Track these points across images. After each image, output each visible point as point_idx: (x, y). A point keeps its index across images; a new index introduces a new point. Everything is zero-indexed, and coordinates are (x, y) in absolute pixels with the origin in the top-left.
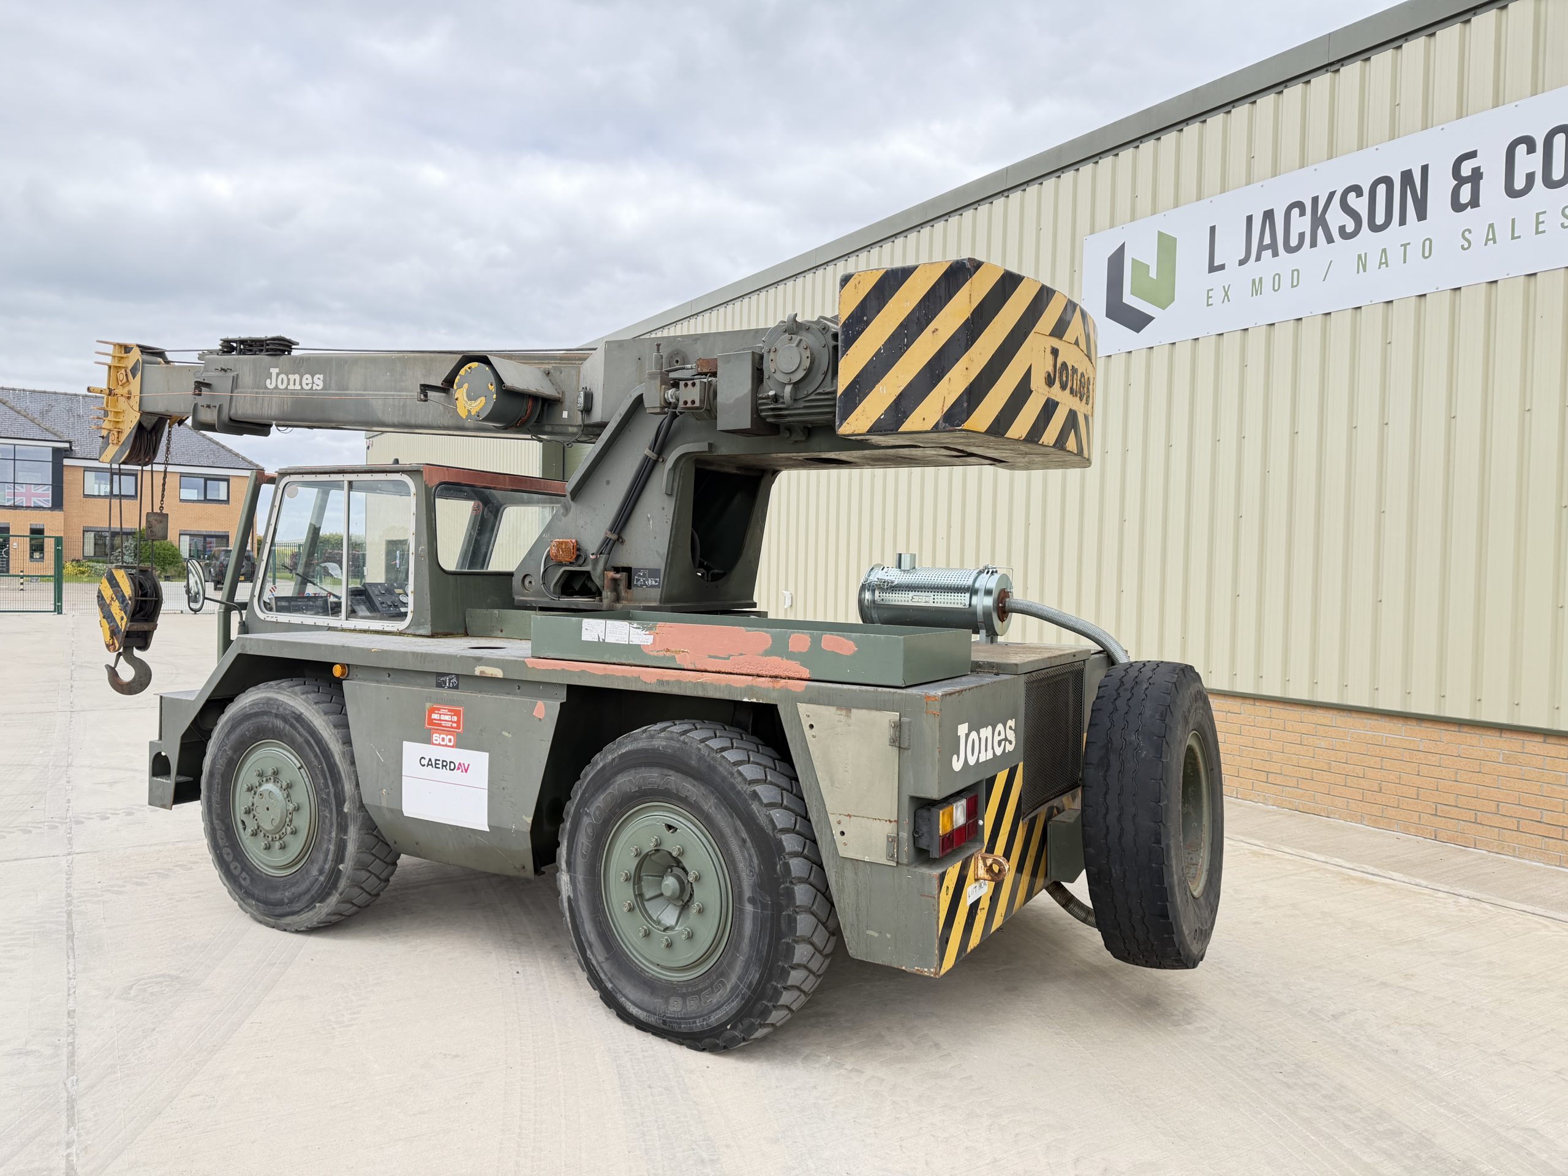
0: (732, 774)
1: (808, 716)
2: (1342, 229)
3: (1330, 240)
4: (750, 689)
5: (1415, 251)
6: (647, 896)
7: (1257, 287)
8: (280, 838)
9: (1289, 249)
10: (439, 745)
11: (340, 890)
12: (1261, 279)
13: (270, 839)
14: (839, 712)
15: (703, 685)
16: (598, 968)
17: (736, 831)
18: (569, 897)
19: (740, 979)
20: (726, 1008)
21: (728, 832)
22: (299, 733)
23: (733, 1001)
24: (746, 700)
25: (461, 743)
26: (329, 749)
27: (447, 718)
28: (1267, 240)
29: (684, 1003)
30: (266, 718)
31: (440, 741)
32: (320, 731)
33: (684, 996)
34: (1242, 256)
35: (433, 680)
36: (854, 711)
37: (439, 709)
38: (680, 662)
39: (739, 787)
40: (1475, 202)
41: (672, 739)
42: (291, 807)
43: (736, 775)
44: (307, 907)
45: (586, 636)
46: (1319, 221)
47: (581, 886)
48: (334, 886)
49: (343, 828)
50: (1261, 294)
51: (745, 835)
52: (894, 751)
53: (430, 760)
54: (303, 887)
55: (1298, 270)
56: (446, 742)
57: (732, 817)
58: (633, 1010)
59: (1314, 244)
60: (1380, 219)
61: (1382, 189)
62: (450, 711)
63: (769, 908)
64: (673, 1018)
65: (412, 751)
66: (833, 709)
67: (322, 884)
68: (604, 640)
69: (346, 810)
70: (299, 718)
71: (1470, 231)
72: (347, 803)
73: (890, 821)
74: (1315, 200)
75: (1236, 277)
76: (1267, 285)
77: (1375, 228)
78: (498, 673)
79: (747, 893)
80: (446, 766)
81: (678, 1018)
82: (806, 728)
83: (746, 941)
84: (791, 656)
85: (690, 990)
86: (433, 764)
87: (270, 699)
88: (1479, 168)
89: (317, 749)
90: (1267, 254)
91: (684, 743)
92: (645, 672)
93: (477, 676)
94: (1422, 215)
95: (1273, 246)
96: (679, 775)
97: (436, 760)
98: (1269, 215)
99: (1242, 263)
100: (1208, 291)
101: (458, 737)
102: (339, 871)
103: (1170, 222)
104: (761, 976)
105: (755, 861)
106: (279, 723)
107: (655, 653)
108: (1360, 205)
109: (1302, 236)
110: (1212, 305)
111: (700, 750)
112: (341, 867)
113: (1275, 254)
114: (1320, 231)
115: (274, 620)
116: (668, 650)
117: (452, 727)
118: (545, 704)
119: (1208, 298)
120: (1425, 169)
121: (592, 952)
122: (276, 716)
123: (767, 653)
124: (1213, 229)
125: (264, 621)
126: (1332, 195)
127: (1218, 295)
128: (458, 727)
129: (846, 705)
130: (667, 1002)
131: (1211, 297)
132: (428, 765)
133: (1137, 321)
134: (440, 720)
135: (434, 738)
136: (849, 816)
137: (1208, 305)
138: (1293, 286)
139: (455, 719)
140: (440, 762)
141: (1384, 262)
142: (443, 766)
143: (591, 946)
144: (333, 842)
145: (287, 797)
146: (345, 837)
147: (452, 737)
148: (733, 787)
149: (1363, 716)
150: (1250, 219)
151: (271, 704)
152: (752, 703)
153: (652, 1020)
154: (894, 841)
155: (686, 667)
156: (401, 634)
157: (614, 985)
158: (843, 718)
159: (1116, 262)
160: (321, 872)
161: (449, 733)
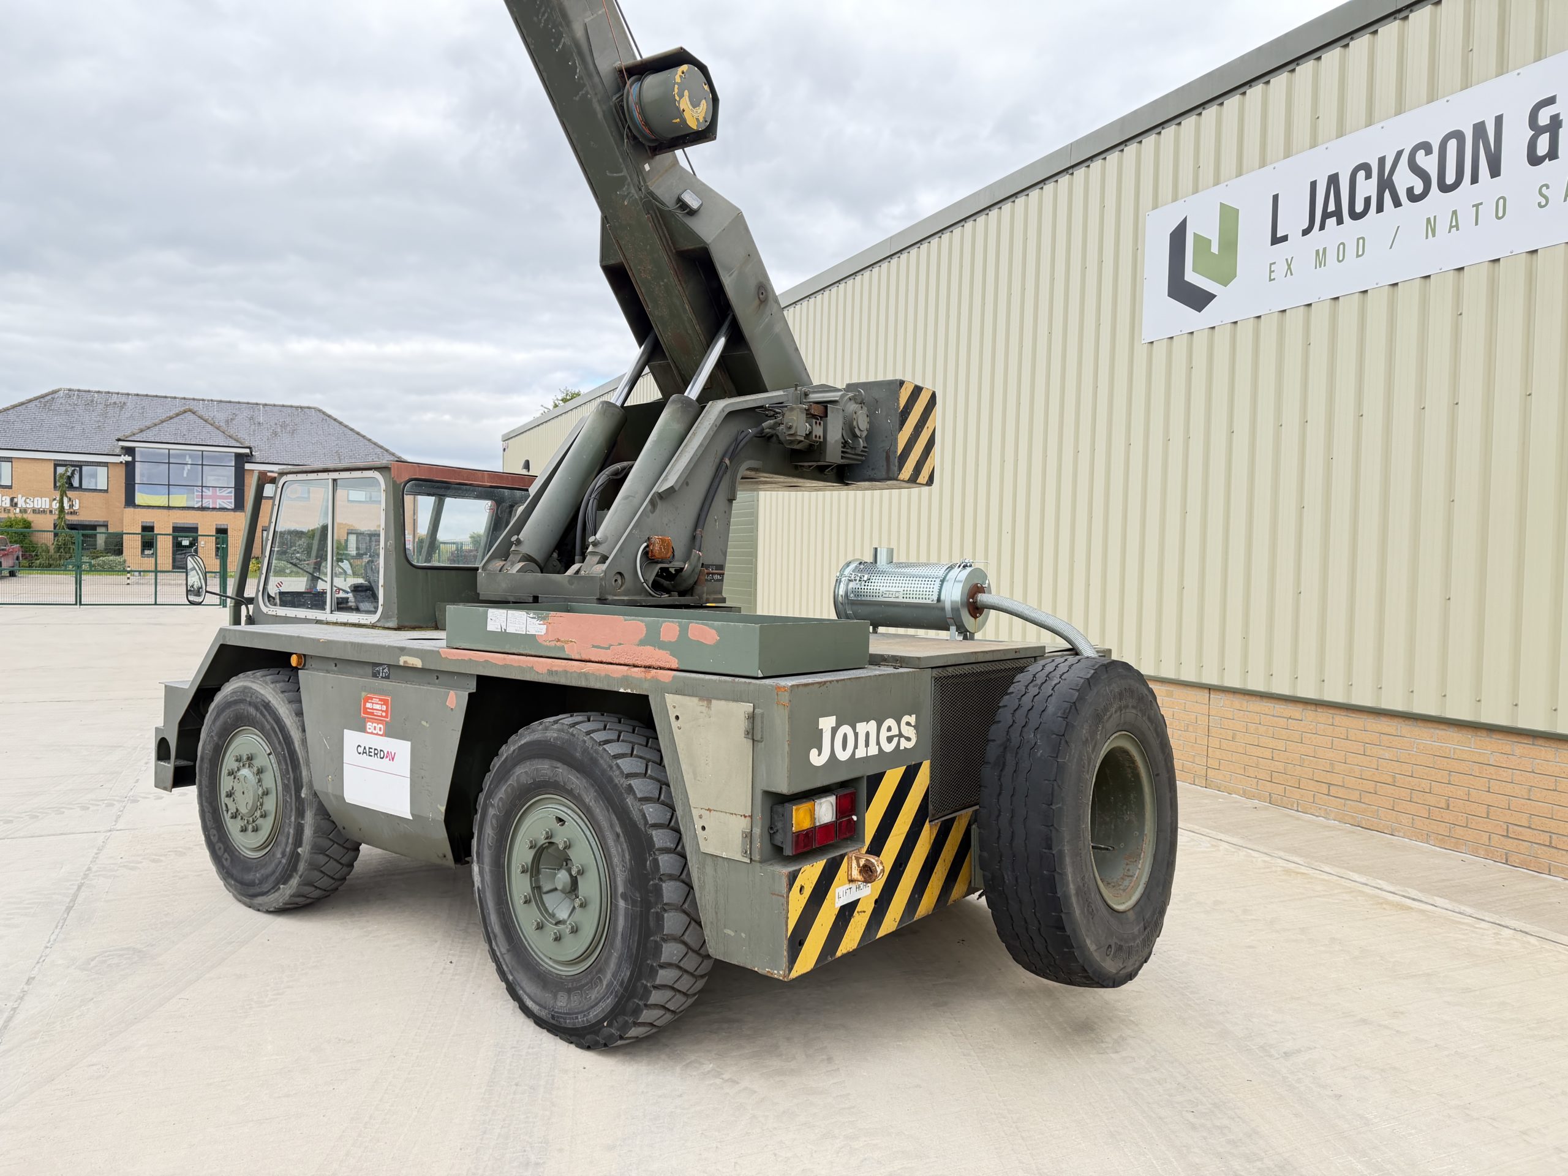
0: (611, 767)
1: (674, 707)
2: (1410, 191)
3: (1397, 203)
4: (625, 680)
5: (1487, 212)
6: (545, 889)
7: (1320, 258)
8: (254, 821)
9: (1355, 216)
10: (372, 733)
11: (300, 873)
12: (1325, 249)
13: (246, 821)
14: (701, 703)
15: (586, 675)
16: (501, 960)
17: (612, 826)
18: (478, 888)
19: (614, 976)
20: (602, 1005)
21: (605, 824)
22: (267, 720)
23: (608, 998)
24: (622, 690)
25: (389, 732)
26: (290, 736)
27: (378, 707)
28: (1332, 207)
29: (569, 998)
30: (242, 706)
31: (372, 730)
32: (284, 719)
33: (569, 991)
34: (1306, 225)
35: (369, 670)
36: (714, 702)
37: (371, 698)
38: (569, 652)
39: (616, 781)
40: (1553, 154)
41: (562, 731)
42: (260, 792)
43: (615, 767)
44: (273, 888)
45: (492, 626)
46: (1386, 184)
47: (489, 878)
48: (294, 869)
49: (301, 814)
50: (1325, 266)
51: (619, 830)
52: (749, 744)
53: (365, 748)
54: (270, 869)
55: (1363, 238)
56: (378, 731)
57: (608, 811)
58: (530, 1004)
59: (1380, 209)
60: (1450, 178)
61: (1452, 144)
62: (381, 700)
63: (639, 904)
64: (560, 1013)
65: (352, 738)
66: (695, 700)
67: (284, 867)
68: (505, 630)
69: (303, 795)
70: (267, 706)
71: (1547, 187)
72: (304, 789)
73: (745, 817)
74: (1382, 161)
75: (1299, 248)
76: (1331, 256)
77: (1445, 188)
78: (417, 663)
79: (621, 889)
80: (377, 754)
81: (565, 1014)
82: (673, 719)
83: (619, 937)
84: (662, 646)
85: (575, 985)
86: (368, 752)
87: (245, 688)
88: (1558, 115)
89: (280, 736)
90: (1331, 222)
91: (573, 735)
92: (537, 662)
93: (400, 666)
94: (1495, 172)
95: (1338, 214)
96: (565, 767)
97: (370, 748)
98: (1334, 180)
99: (1305, 232)
100: (1271, 264)
101: (387, 726)
102: (298, 854)
103: (1232, 193)
104: (632, 975)
105: (627, 857)
106: (252, 710)
107: (547, 643)
108: (1429, 163)
109: (1368, 200)
110: (1274, 279)
111: (585, 742)
112: (299, 850)
113: (1340, 222)
114: (1387, 195)
116: (558, 640)
117: (382, 716)
118: (456, 694)
119: (1271, 272)
120: (1499, 120)
121: (497, 944)
122: (250, 704)
123: (642, 643)
124: (1276, 198)
125: (266, 615)
126: (1399, 154)
127: (1281, 268)
128: (386, 717)
129: (707, 697)
130: (555, 997)
131: (1274, 271)
132: (364, 753)
133: (1198, 299)
134: (373, 709)
135: (368, 727)
136: (709, 810)
137: (1271, 280)
138: (1358, 256)
139: (384, 708)
140: (372, 751)
141: (1455, 226)
142: (375, 754)
143: (495, 936)
144: (293, 826)
145: (259, 782)
146: (303, 822)
147: (381, 726)
148: (610, 780)
149: (1430, 725)
150: (1313, 185)
151: (247, 693)
152: (627, 693)
153: (543, 1014)
154: (749, 836)
155: (573, 657)
156: (373, 626)
157: (514, 978)
158: (704, 709)
159: (1178, 238)
160: (283, 854)
161: (379, 722)
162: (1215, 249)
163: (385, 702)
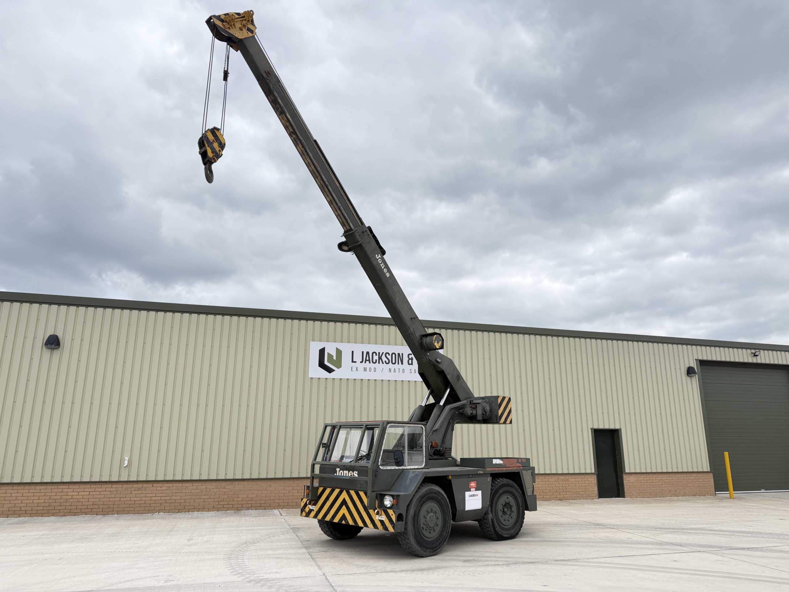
1: (523, 473)
2: (385, 361)
3: (383, 363)
4: (516, 469)
5: (401, 371)
8: (434, 528)
9: (373, 363)
12: (366, 368)
13: (431, 529)
15: (511, 470)
17: (519, 495)
25: (476, 490)
28: (368, 359)
30: (431, 494)
34: (361, 361)
35: (467, 476)
36: (528, 471)
37: (472, 483)
38: (507, 466)
40: (412, 364)
42: (436, 518)
45: (494, 463)
46: (380, 358)
47: (494, 515)
50: (366, 371)
51: (520, 495)
52: (531, 476)
54: (442, 539)
55: (375, 368)
56: (474, 490)
59: (379, 363)
60: (394, 362)
61: (394, 355)
65: (467, 494)
71: (411, 370)
74: (379, 353)
75: (358, 364)
76: (368, 369)
78: (482, 472)
79: (521, 505)
84: (519, 463)
86: (471, 496)
88: (413, 357)
90: (367, 362)
92: (503, 469)
93: (479, 474)
94: (402, 364)
95: (369, 360)
98: (368, 353)
99: (361, 362)
100: (352, 367)
101: (476, 488)
103: (341, 346)
106: (434, 495)
107: (504, 465)
108: (390, 357)
109: (376, 360)
110: (353, 371)
114: (380, 360)
115: (386, 469)
117: (474, 486)
118: (489, 478)
119: (352, 369)
120: (402, 354)
123: (517, 463)
124: (353, 352)
125: (383, 469)
126: (383, 353)
127: (354, 369)
133: (330, 370)
134: (472, 485)
135: (471, 490)
136: (529, 488)
138: (374, 371)
141: (395, 371)
142: (473, 496)
143: (496, 527)
150: (363, 352)
152: (517, 472)
156: (422, 468)
159: (322, 352)
161: (474, 488)
162: (335, 358)
163: (475, 483)
